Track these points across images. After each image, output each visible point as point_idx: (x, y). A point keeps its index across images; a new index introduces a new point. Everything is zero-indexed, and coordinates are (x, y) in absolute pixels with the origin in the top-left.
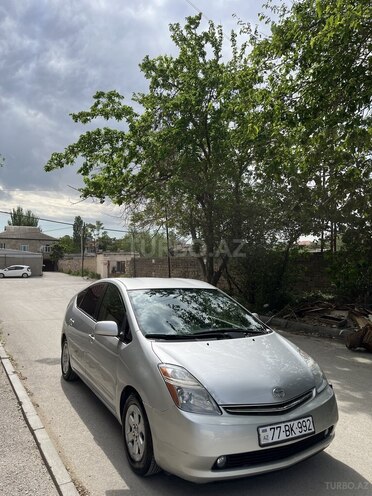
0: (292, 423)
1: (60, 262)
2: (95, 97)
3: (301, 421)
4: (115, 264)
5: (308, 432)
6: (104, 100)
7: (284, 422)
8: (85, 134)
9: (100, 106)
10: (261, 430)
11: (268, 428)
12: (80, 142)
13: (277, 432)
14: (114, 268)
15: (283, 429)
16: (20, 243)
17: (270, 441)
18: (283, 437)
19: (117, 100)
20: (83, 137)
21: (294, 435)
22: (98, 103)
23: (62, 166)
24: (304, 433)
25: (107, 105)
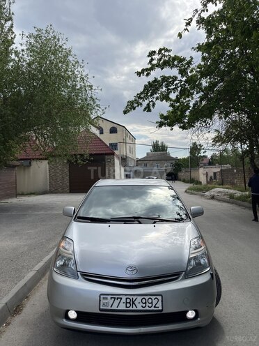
0: (135, 298)
1: (179, 174)
2: (149, 56)
3: (147, 298)
4: (212, 175)
5: (153, 308)
6: (156, 57)
7: (126, 295)
8: (147, 84)
9: (155, 62)
10: (102, 296)
11: (109, 297)
12: (144, 90)
13: (117, 302)
14: (211, 177)
15: (124, 300)
16: (155, 163)
17: (109, 308)
18: (122, 307)
19: (166, 53)
20: (145, 86)
21: (134, 308)
22: (152, 60)
23: (134, 109)
24: (147, 308)
25: (160, 60)
